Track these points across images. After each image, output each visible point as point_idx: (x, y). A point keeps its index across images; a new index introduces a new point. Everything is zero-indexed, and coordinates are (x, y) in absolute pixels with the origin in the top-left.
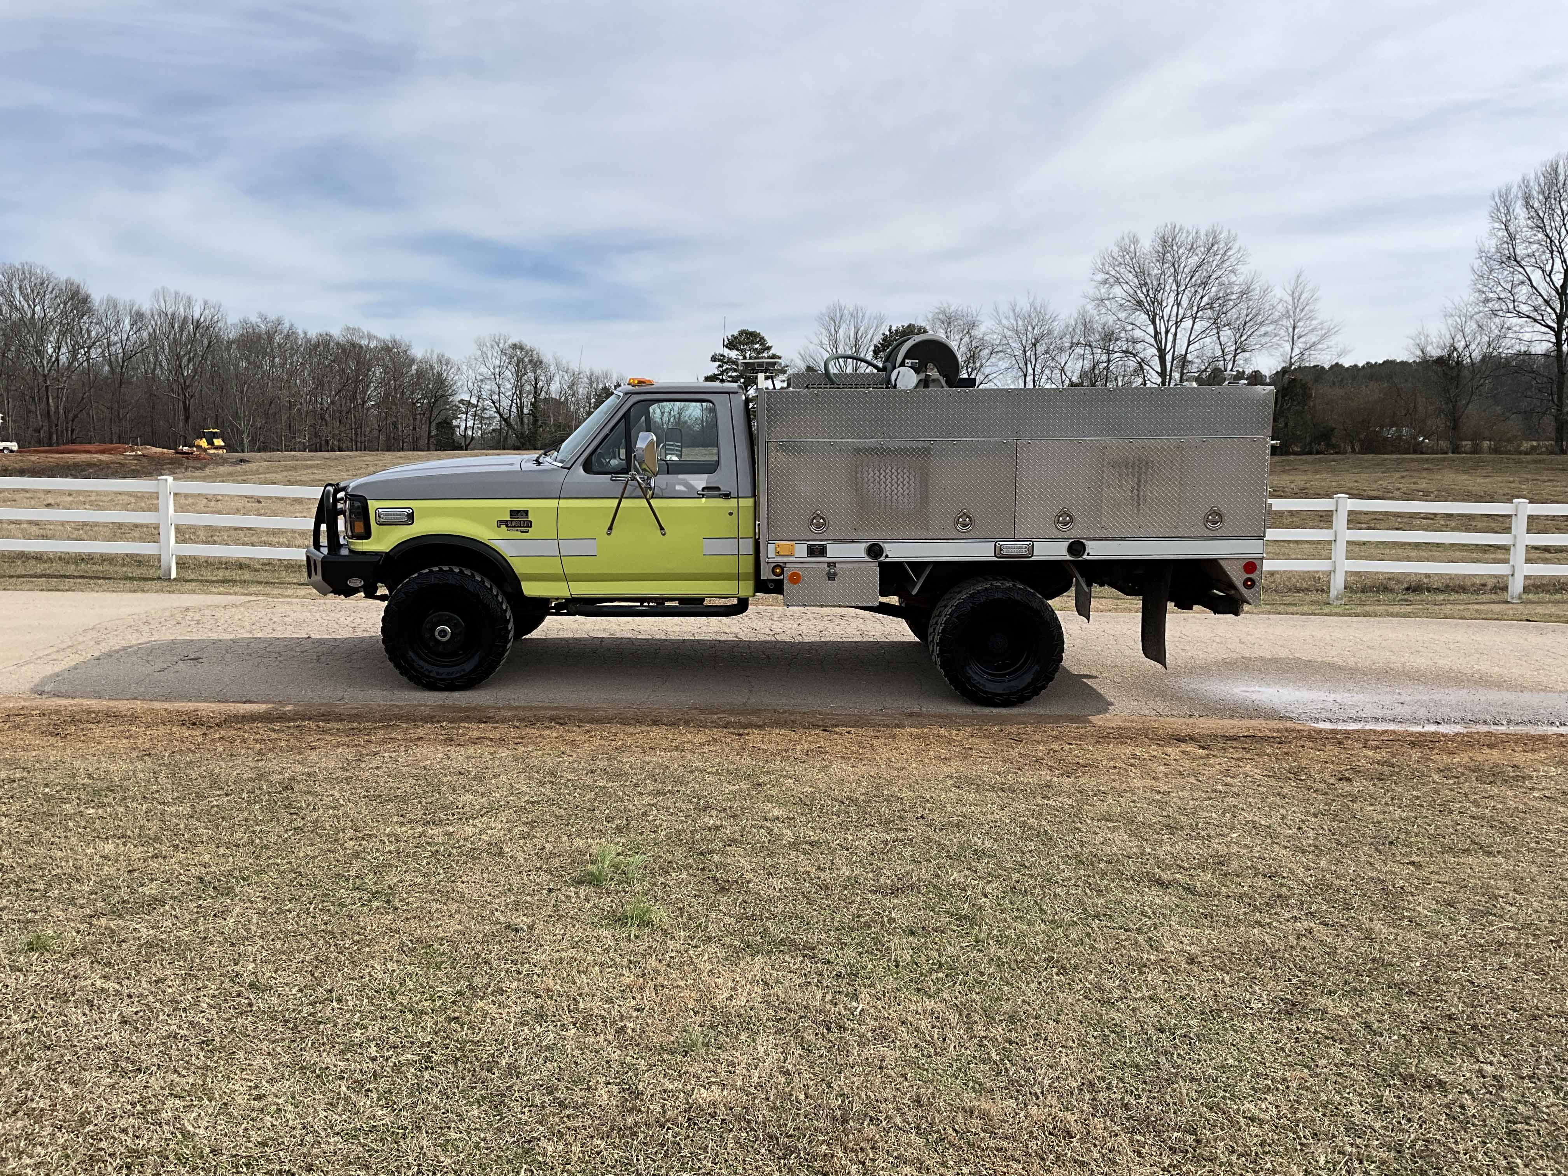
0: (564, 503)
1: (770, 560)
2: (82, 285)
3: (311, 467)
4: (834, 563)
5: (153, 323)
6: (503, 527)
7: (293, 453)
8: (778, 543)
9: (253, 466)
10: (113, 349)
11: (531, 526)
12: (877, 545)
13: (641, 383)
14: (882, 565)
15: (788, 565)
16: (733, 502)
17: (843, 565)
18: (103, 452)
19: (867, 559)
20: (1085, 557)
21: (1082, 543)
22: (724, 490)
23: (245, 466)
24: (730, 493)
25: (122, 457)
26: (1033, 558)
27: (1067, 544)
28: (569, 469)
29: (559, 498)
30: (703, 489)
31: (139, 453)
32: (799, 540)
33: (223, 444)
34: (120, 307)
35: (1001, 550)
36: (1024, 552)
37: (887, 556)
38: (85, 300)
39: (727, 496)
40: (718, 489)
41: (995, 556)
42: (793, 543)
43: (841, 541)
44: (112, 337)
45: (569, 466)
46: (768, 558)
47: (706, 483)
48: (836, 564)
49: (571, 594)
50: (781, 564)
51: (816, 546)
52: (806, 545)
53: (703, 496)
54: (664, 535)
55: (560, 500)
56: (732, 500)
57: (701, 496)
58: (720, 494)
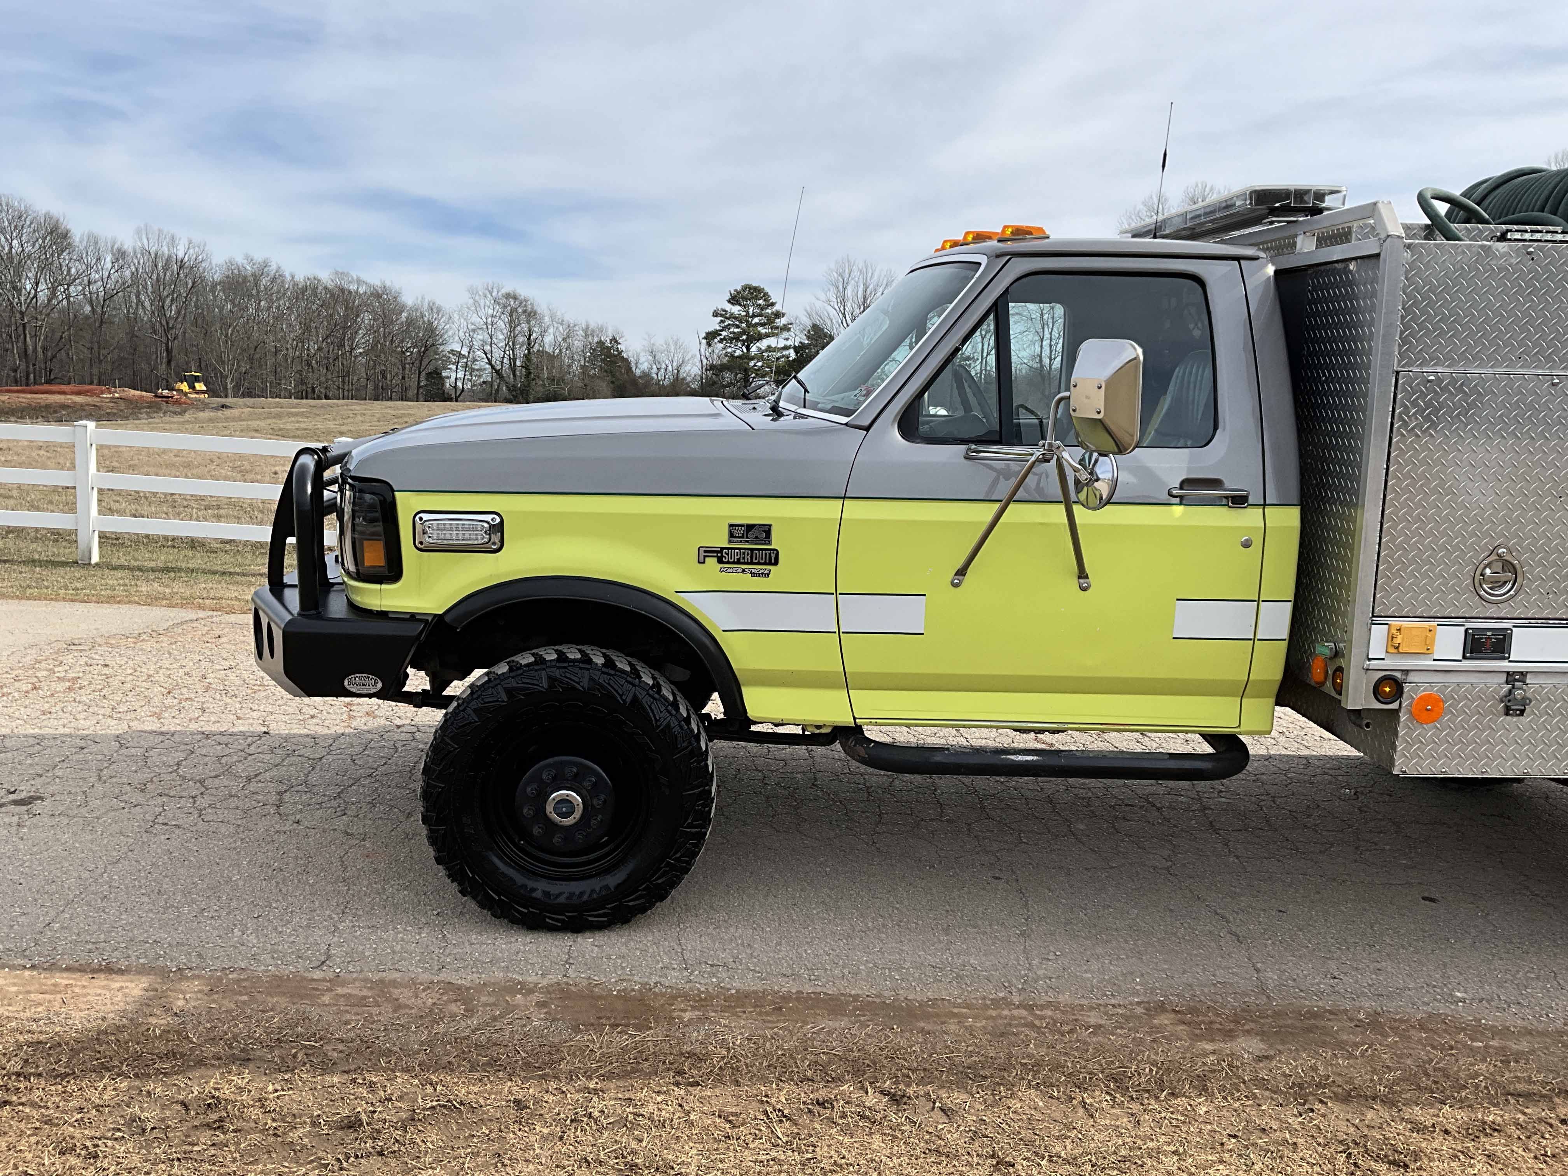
0: (855, 510)
1: (1374, 664)
2: (61, 220)
3: (295, 415)
4: (1522, 674)
5: (136, 261)
6: (712, 562)
7: (277, 399)
8: (1395, 623)
9: (235, 412)
10: (94, 288)
11: (776, 563)
13: (1020, 233)
15: (1412, 677)
16: (1250, 518)
17: (1541, 680)
18: (79, 393)
22: (1233, 487)
23: (228, 412)
24: (1246, 494)
25: (98, 399)
28: (867, 429)
29: (844, 498)
30: (1184, 484)
31: (117, 395)
32: (1447, 620)
33: (204, 388)
34: (101, 244)
38: (65, 235)
39: (1239, 501)
40: (1215, 483)
42: (1433, 623)
43: (1544, 622)
44: (93, 275)
45: (866, 423)
46: (1369, 659)
47: (1189, 470)
48: (1529, 676)
49: (855, 718)
50: (1398, 675)
51: (1489, 633)
52: (1462, 629)
53: (1183, 500)
54: (1084, 589)
55: (847, 502)
56: (1250, 511)
57: (1177, 500)
58: (1227, 497)
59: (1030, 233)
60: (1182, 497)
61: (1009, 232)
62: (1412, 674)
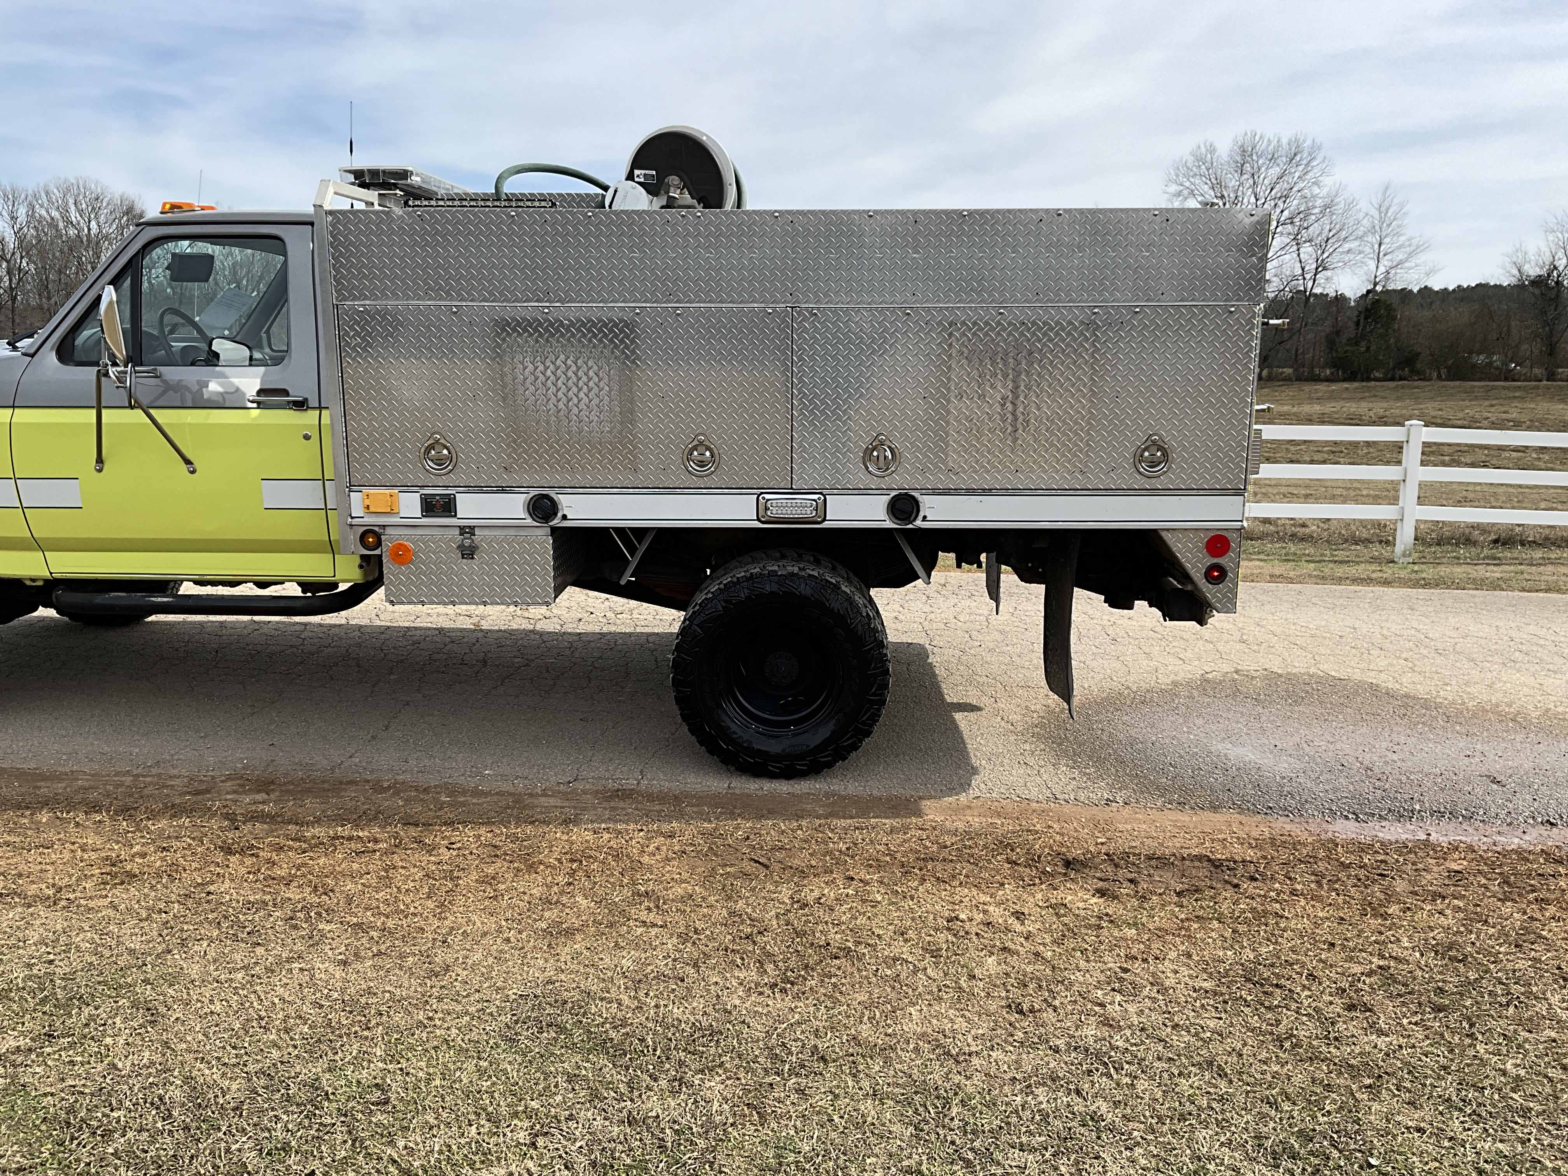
0: (23, 416)
1: (356, 521)
4: (472, 528)
8: (365, 490)
12: (547, 497)
13: (174, 207)
14: (555, 531)
15: (389, 531)
16: (309, 417)
17: (486, 532)
19: (529, 521)
20: (919, 523)
21: (913, 497)
22: (296, 395)
24: (306, 400)
26: (826, 525)
27: (887, 498)
28: (33, 355)
29: (14, 407)
30: (260, 392)
32: (406, 487)
35: (767, 509)
36: (809, 513)
37: (564, 517)
39: (301, 405)
40: (285, 392)
41: (758, 520)
42: (395, 491)
43: (479, 489)
45: (32, 351)
46: (352, 518)
47: (262, 383)
48: (476, 529)
49: (51, 573)
50: (376, 529)
51: (438, 498)
52: (418, 495)
53: (260, 405)
54: (193, 472)
55: (16, 410)
56: (310, 412)
57: (255, 405)
58: (289, 402)
59: (180, 207)
60: (259, 403)
61: (168, 206)
62: (387, 528)
